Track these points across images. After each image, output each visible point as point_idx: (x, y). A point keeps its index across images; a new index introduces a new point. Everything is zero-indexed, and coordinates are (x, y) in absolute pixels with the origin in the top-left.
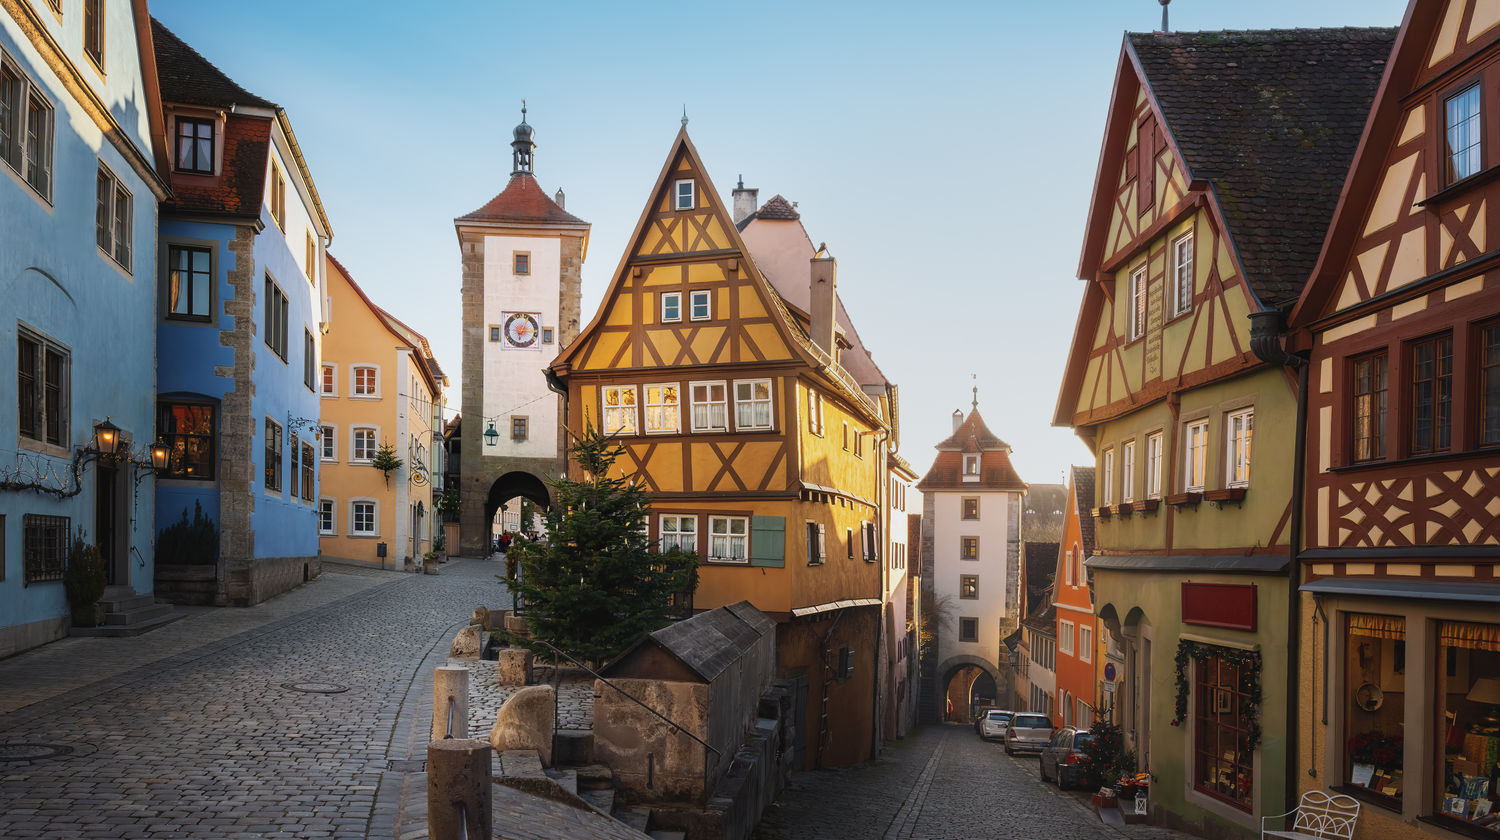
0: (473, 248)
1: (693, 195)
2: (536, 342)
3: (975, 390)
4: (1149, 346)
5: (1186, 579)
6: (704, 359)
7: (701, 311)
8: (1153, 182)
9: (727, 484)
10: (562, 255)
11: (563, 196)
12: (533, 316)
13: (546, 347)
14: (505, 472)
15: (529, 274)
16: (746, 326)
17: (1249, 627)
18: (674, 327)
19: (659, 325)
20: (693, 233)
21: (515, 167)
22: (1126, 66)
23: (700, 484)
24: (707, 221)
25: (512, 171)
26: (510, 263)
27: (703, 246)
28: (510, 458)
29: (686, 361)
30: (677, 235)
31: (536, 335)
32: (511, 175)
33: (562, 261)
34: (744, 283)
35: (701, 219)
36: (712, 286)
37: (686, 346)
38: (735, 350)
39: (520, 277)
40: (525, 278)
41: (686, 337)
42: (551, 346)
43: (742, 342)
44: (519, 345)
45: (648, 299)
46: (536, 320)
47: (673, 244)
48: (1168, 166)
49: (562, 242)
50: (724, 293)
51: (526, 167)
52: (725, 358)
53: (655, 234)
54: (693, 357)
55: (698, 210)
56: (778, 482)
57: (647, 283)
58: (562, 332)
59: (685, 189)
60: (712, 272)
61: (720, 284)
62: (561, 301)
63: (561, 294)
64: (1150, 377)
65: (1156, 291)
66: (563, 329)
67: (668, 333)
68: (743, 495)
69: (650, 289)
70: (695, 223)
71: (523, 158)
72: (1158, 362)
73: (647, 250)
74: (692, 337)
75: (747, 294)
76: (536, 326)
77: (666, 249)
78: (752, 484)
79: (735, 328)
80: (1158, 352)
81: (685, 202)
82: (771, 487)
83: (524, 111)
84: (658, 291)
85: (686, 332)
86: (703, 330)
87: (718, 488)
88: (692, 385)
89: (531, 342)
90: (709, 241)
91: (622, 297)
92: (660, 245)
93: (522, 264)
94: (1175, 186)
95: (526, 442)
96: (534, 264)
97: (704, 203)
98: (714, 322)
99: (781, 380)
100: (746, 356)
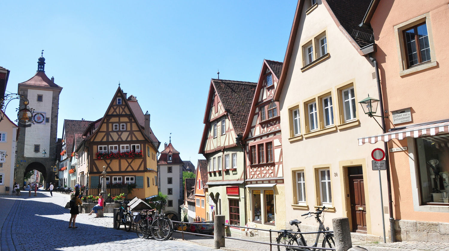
0: (24, 92)
1: (121, 101)
2: (44, 122)
3: (170, 137)
4: (218, 139)
5: (227, 186)
6: (124, 139)
7: (123, 128)
8: (218, 108)
9: (130, 169)
10: (53, 96)
11: (54, 79)
12: (43, 114)
13: (47, 124)
14: (32, 162)
15: (42, 101)
16: (134, 132)
17: (238, 194)
18: (117, 132)
19: (113, 131)
20: (121, 110)
21: (38, 69)
22: (212, 85)
23: (123, 169)
24: (125, 108)
25: (37, 70)
26: (36, 98)
27: (124, 113)
28: (33, 158)
29: (120, 140)
30: (117, 110)
31: (43, 120)
32: (37, 71)
33: (53, 98)
34: (133, 122)
35: (123, 107)
36: (126, 123)
37: (120, 136)
38: (132, 137)
39: (39, 102)
40: (41, 103)
41: (120, 134)
42: (48, 123)
43: (133, 136)
44: (38, 123)
45: (110, 125)
46: (44, 115)
47: (116, 112)
48: (220, 106)
49: (53, 92)
50: (129, 125)
51: (42, 69)
52: (129, 139)
53: (112, 110)
54: (121, 139)
55: (122, 105)
56: (142, 168)
57: (110, 121)
58: (52, 119)
59: (119, 100)
60: (126, 119)
61: (128, 122)
62: (52, 110)
63: (52, 108)
64: (218, 146)
65: (219, 128)
66: (53, 118)
67: (115, 133)
68: (134, 171)
69: (111, 123)
70: (122, 108)
71: (41, 67)
72: (220, 142)
73: (110, 113)
74: (121, 134)
75: (134, 125)
76: (44, 117)
77: (115, 113)
78: (136, 169)
79: (131, 133)
80: (220, 141)
81: (119, 103)
82: (140, 169)
83: (42, 53)
84: (113, 123)
85: (120, 133)
86: (124, 133)
87: (127, 170)
88: (121, 145)
89: (42, 122)
90: (125, 112)
91: (103, 124)
92: (113, 112)
93: (40, 98)
94: (222, 110)
95: (39, 153)
96: (44, 98)
97: (124, 103)
98: (126, 131)
99: (142, 145)
100: (134, 139)
